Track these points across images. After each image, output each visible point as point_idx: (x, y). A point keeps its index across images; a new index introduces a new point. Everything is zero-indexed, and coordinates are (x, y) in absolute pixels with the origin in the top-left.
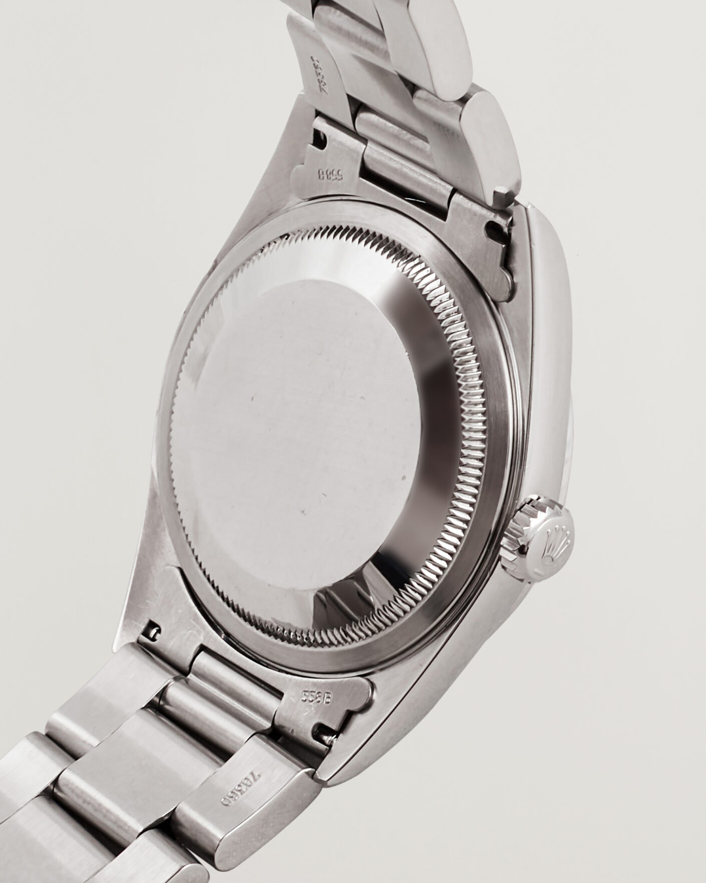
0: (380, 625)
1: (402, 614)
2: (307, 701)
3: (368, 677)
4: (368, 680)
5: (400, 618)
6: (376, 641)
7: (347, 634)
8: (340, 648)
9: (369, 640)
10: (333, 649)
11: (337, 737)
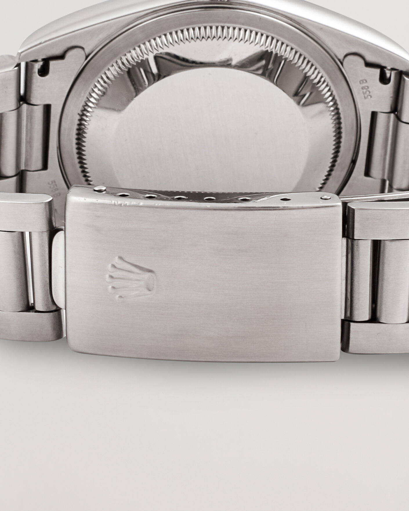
0: (306, 62)
1: (294, 51)
2: (370, 94)
3: (342, 60)
4: (343, 60)
5: (297, 51)
6: (317, 62)
7: (319, 82)
8: (330, 84)
9: (318, 66)
10: (333, 88)
11: (385, 67)
